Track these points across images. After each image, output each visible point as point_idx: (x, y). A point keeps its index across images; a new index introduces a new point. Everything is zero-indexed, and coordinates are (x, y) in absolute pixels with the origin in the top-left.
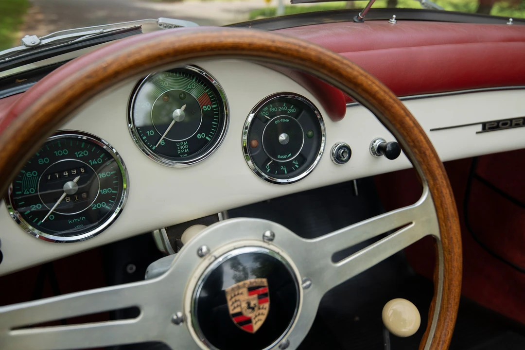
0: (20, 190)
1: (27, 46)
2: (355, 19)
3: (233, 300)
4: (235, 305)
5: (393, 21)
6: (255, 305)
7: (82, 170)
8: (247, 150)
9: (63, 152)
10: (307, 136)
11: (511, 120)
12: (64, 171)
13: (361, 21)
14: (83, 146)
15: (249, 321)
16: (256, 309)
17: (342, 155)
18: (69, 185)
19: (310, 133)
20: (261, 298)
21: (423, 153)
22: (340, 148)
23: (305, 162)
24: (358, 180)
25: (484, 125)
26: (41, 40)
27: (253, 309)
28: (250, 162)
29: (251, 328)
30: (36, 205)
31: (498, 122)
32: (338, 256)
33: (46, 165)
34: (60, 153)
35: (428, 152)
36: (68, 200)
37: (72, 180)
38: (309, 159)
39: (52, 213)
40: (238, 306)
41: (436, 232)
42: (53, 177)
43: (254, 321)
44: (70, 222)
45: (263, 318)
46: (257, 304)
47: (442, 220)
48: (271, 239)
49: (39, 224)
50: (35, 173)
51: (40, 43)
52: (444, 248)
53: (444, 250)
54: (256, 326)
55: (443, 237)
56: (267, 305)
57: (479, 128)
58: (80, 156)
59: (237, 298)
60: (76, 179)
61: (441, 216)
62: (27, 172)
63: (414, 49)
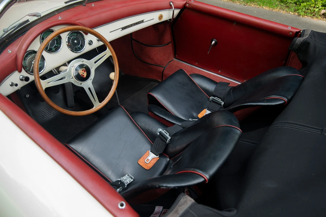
2: (83, 5)
8: (69, 46)
10: (81, 40)
11: (128, 26)
13: (85, 5)
17: (91, 43)
19: (82, 39)
20: (85, 71)
21: (105, 41)
22: (90, 41)
23: (82, 46)
24: (97, 48)
25: (122, 28)
28: (69, 48)
31: (125, 27)
32: (95, 62)
35: (106, 41)
38: (83, 45)
40: (81, 73)
41: (111, 55)
45: (86, 75)
46: (84, 73)
47: (112, 52)
48: (83, 62)
52: (113, 57)
54: (85, 76)
55: (113, 55)
56: (86, 72)
57: (121, 29)
58: (33, 55)
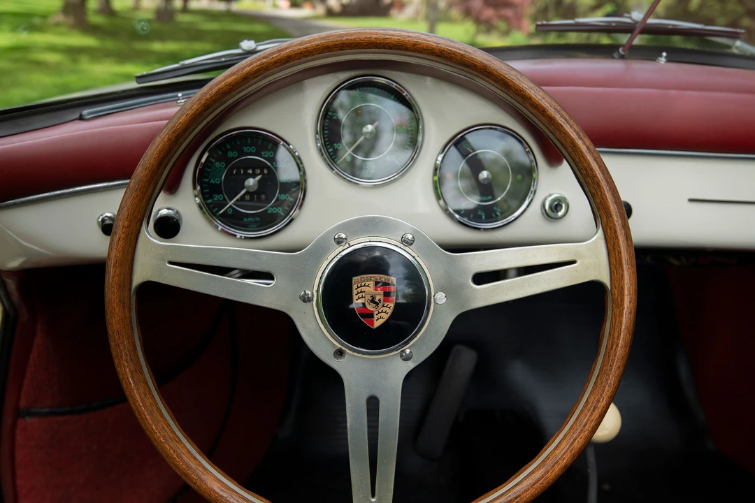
0: (207, 177)
1: (243, 50)
2: (615, 55)
3: (359, 290)
4: (360, 295)
5: (662, 60)
6: (379, 300)
7: (266, 172)
9: (251, 149)
10: (515, 179)
12: (249, 168)
13: (622, 57)
14: (270, 147)
15: (371, 315)
16: (380, 305)
17: (555, 208)
18: (251, 182)
19: (519, 177)
22: (554, 200)
23: (509, 210)
26: (257, 46)
27: (377, 304)
29: (372, 323)
30: (218, 195)
33: (234, 159)
34: (248, 149)
36: (247, 197)
37: (254, 178)
39: (231, 207)
40: (362, 297)
42: (238, 172)
43: (376, 317)
44: (245, 220)
46: (382, 300)
49: (218, 214)
50: (223, 165)
51: (255, 48)
52: (613, 300)
53: (613, 303)
55: (613, 286)
56: (391, 305)
58: (266, 156)
59: (363, 289)
60: (258, 178)
61: (613, 261)
62: (216, 161)
63: (673, 92)
